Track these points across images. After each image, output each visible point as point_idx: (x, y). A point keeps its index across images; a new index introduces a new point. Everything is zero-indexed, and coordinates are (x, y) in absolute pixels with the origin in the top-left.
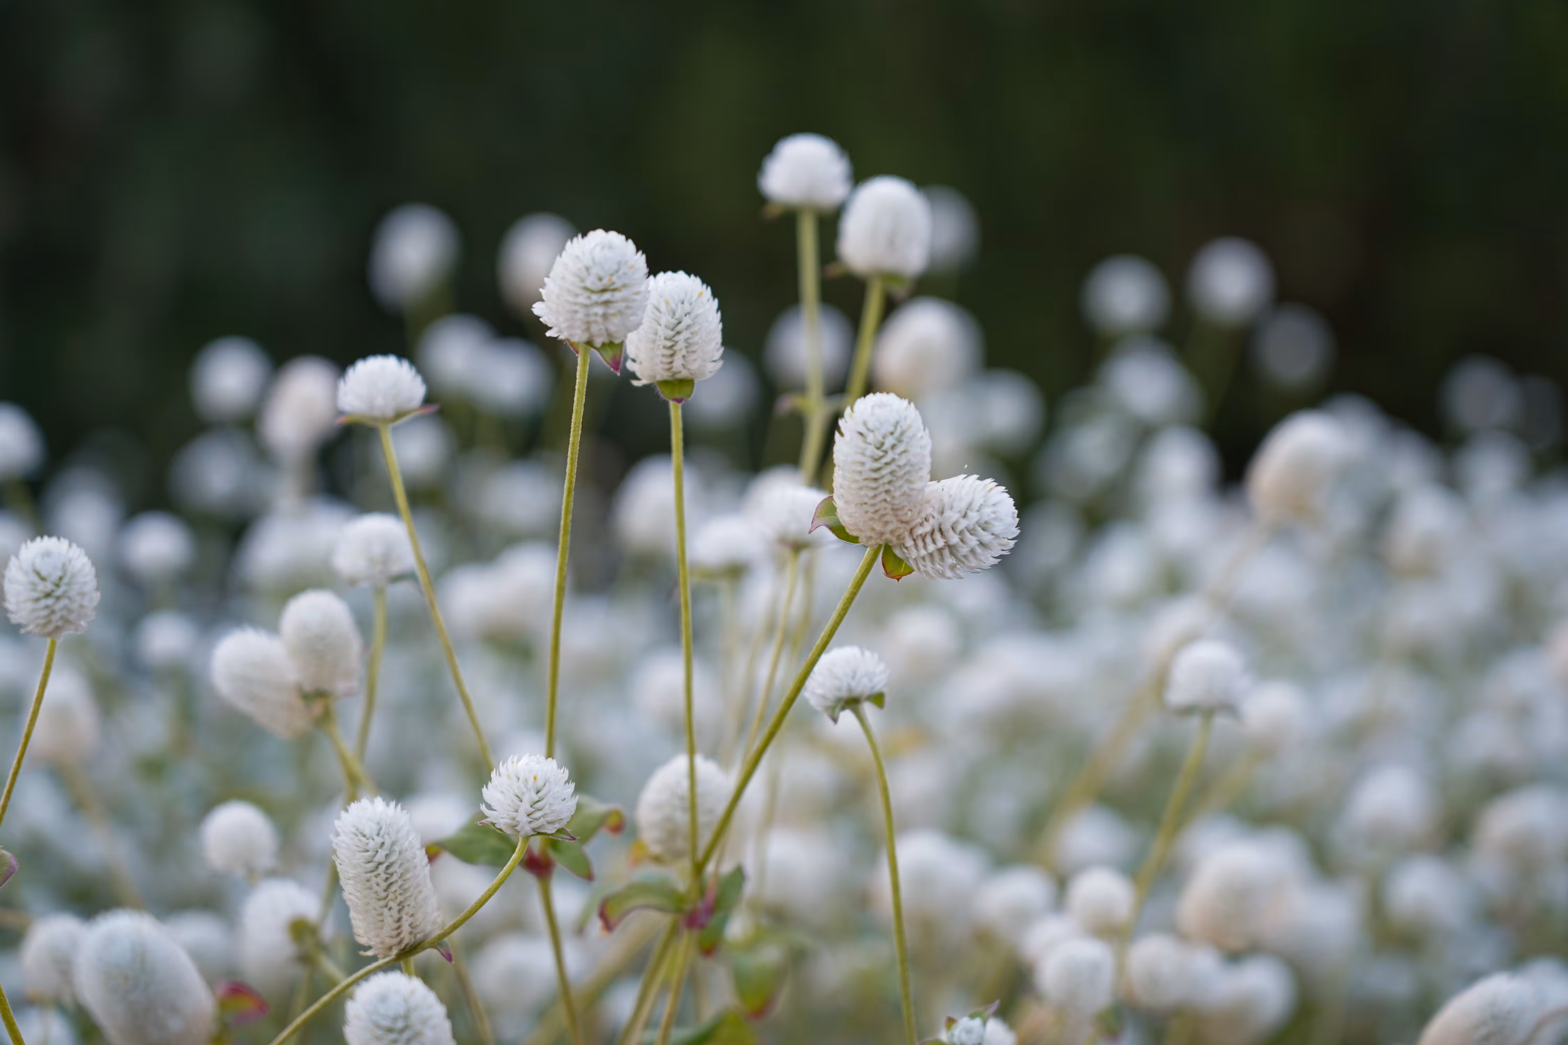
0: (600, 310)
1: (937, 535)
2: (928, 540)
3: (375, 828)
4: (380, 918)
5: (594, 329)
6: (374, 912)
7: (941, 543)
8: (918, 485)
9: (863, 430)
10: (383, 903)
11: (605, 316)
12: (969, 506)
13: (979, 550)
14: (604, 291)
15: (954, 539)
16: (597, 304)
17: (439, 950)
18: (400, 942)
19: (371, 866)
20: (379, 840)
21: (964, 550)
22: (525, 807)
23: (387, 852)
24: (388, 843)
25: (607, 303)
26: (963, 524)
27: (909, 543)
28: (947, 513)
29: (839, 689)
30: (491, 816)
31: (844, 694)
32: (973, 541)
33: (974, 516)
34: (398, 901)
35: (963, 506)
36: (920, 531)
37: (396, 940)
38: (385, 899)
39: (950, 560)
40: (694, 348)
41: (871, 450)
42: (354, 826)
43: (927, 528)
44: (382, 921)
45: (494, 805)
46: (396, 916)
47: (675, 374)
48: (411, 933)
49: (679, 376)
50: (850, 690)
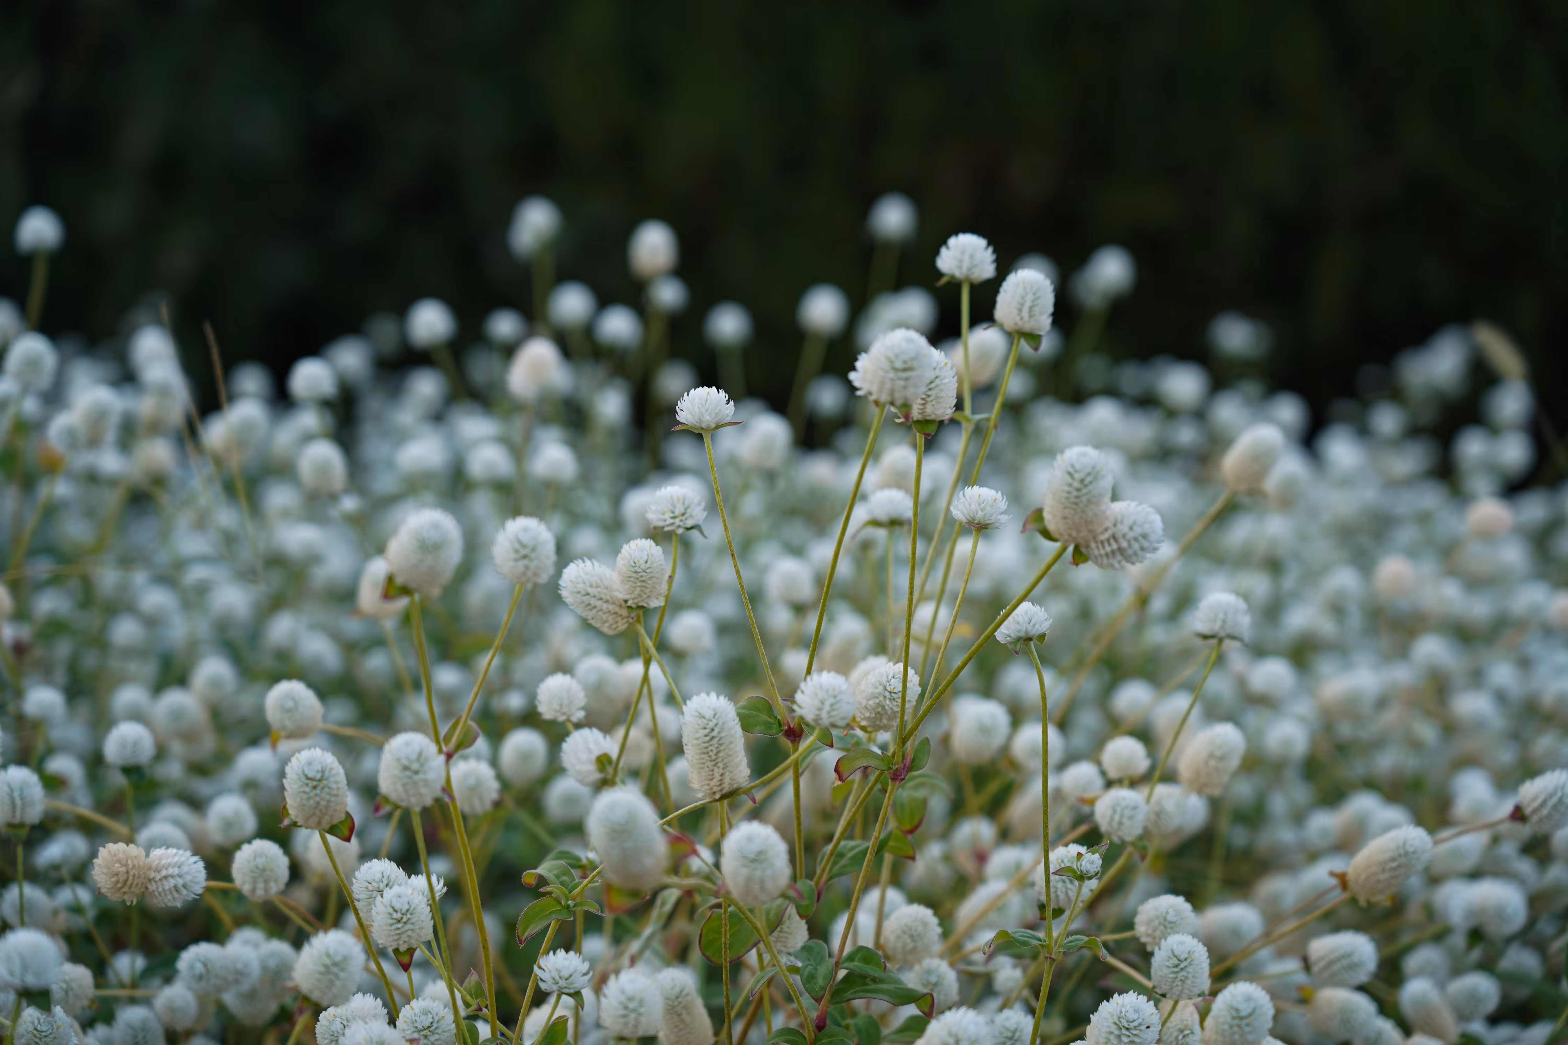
0: (902, 383)
1: (1112, 541)
2: (1106, 544)
3: (712, 713)
4: (711, 773)
5: (897, 395)
6: (707, 769)
7: (1115, 546)
8: (1103, 507)
9: (1071, 470)
10: (713, 763)
11: (905, 387)
12: (1135, 523)
13: (1140, 552)
14: (905, 370)
15: (1124, 544)
16: (900, 379)
17: (748, 796)
18: (721, 790)
19: (708, 738)
20: (715, 721)
21: (1130, 552)
22: (827, 707)
23: (719, 730)
24: (720, 723)
25: (907, 379)
26: (1131, 535)
27: (1093, 545)
28: (1119, 526)
29: (1019, 631)
30: (799, 712)
31: (1022, 634)
32: (1136, 546)
33: (1138, 530)
34: (723, 762)
35: (1130, 522)
36: (1102, 537)
37: (719, 788)
38: (714, 760)
39: (1119, 557)
40: (940, 400)
41: (1076, 484)
42: (697, 711)
43: (1107, 535)
44: (713, 775)
45: (803, 705)
46: (721, 771)
47: (925, 416)
48: (729, 784)
49: (928, 418)
50: (1026, 632)
